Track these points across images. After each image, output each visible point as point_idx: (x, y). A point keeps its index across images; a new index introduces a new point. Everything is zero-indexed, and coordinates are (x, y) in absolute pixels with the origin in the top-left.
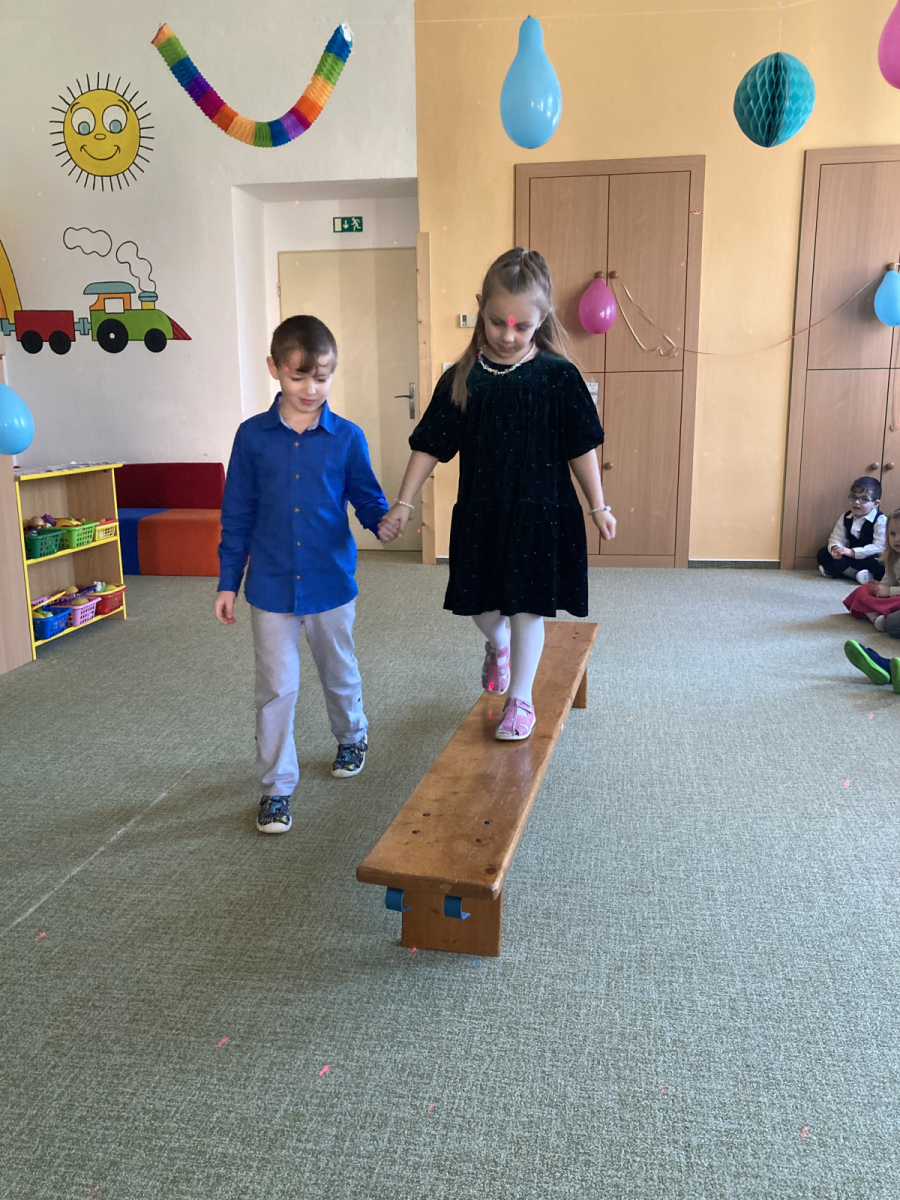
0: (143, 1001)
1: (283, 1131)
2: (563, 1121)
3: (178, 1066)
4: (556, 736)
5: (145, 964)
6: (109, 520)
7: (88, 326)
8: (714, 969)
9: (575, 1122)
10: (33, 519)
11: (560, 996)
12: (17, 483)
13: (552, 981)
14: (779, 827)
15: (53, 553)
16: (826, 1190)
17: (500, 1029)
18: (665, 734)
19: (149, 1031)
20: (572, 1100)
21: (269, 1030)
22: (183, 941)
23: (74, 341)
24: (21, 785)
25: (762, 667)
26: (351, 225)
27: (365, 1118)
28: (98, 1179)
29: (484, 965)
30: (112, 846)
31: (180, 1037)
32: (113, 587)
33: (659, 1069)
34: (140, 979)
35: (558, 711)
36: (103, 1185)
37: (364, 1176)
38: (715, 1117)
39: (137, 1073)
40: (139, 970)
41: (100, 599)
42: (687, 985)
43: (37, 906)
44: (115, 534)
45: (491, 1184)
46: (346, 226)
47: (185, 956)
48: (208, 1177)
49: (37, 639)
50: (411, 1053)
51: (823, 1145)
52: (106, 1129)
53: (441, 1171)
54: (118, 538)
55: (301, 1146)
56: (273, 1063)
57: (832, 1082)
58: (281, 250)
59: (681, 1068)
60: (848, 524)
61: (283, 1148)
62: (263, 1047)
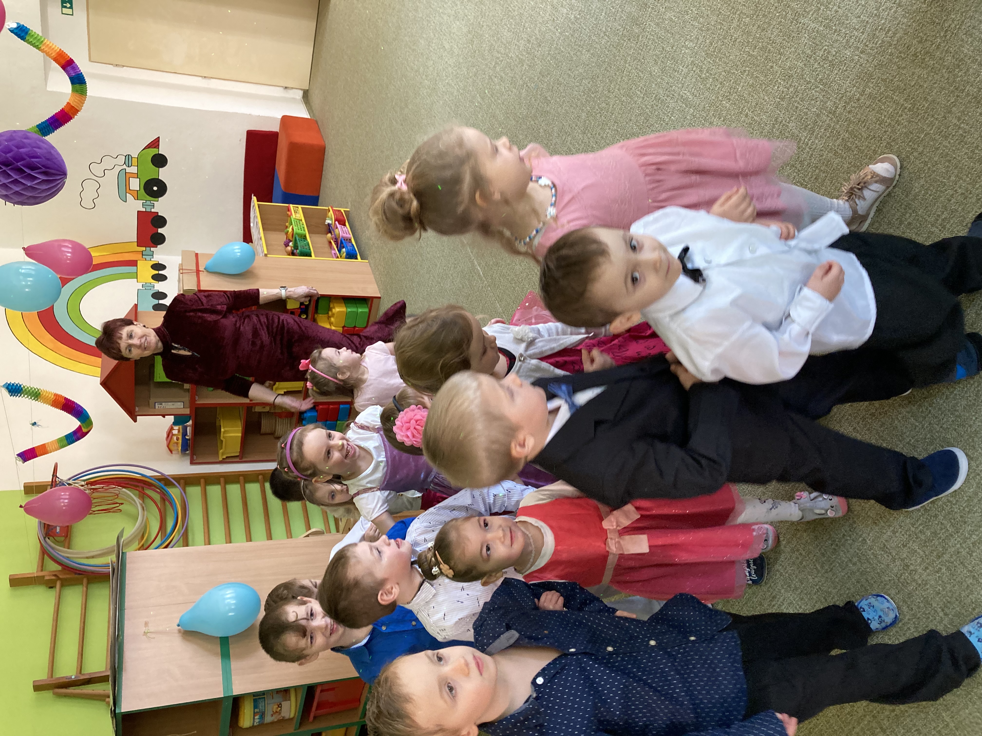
6: (289, 209)
7: (148, 203)
10: (286, 252)
12: (268, 256)
15: (308, 243)
23: (158, 213)
32: (330, 213)
41: (337, 222)
44: (298, 207)
49: (356, 258)
54: (300, 206)
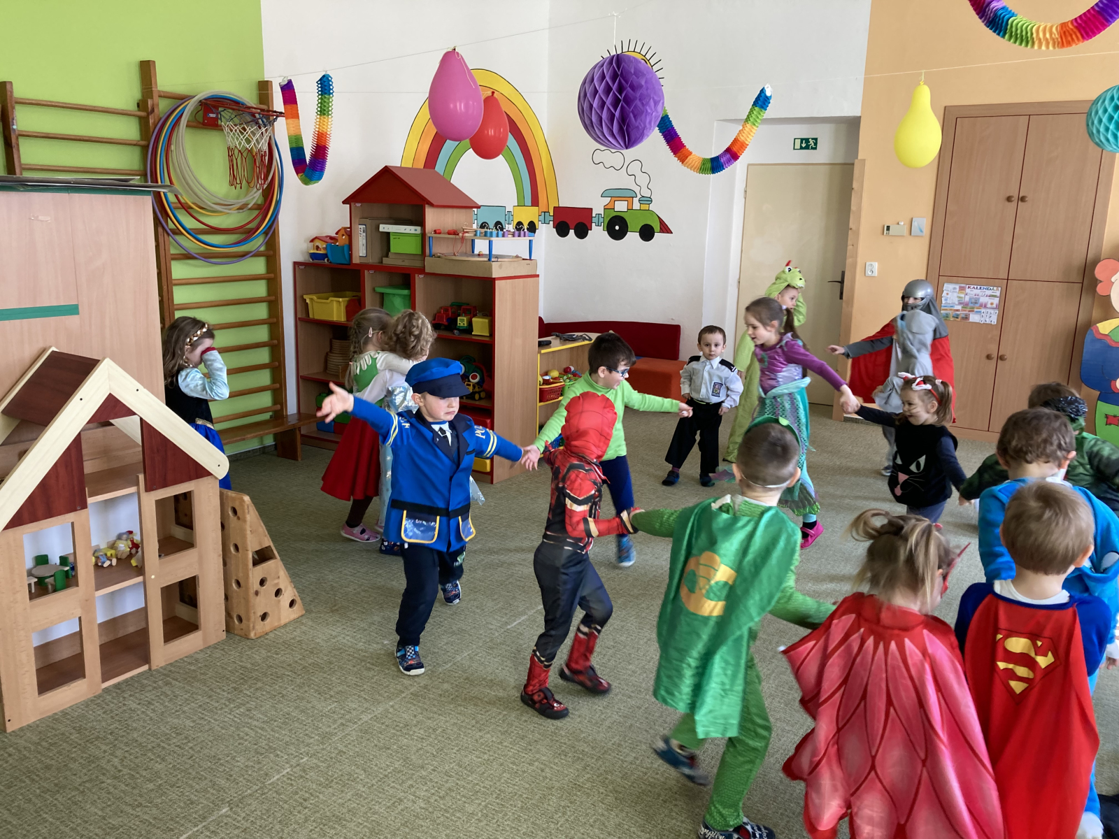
12: (539, 355)
23: (591, 230)
26: (808, 144)
46: (804, 145)
58: (751, 163)
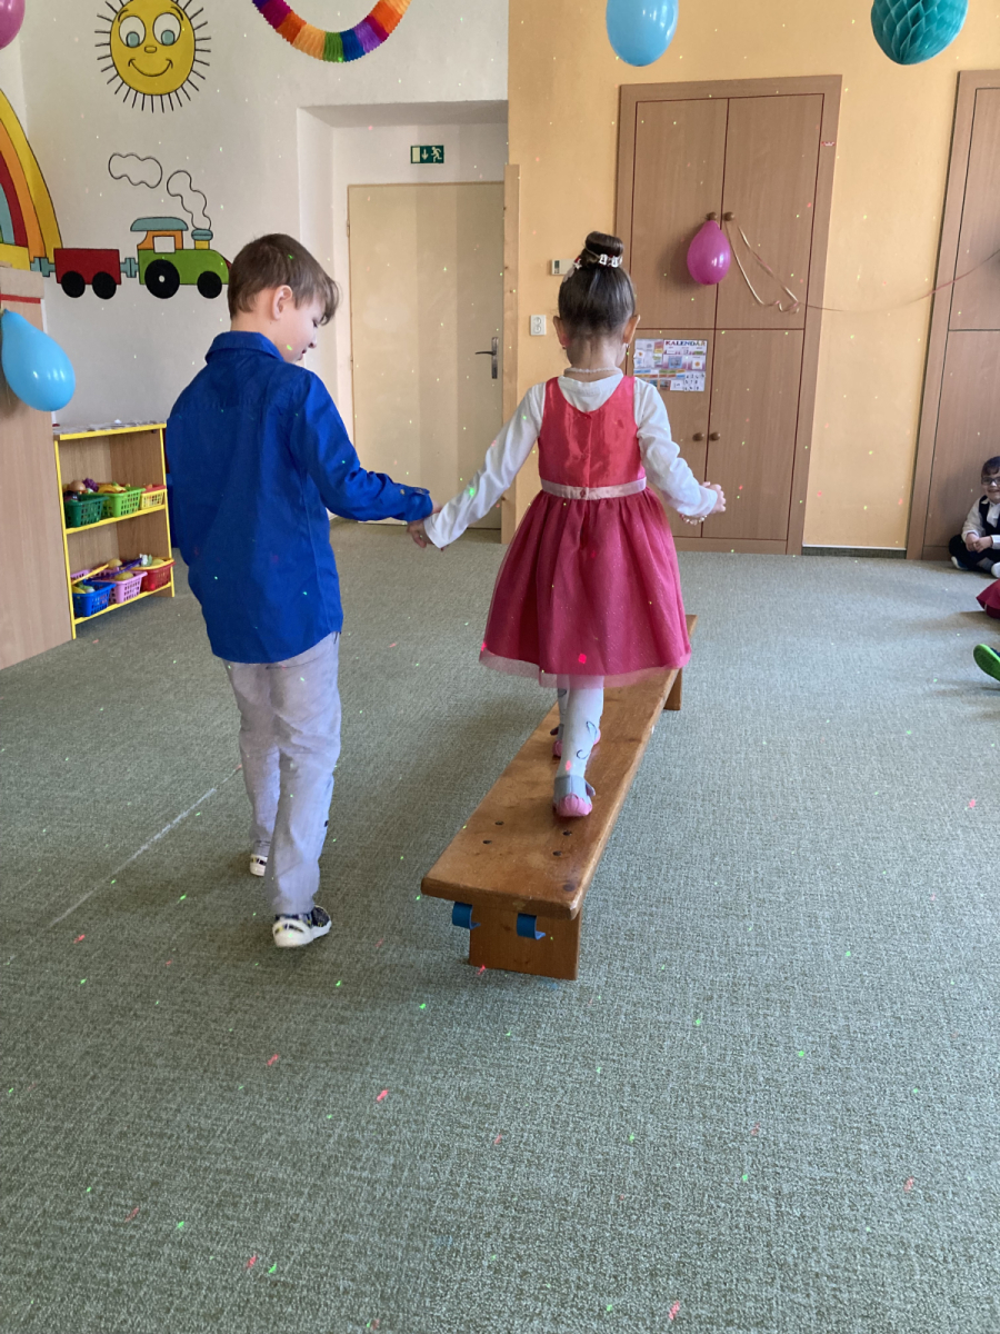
0: (188, 1012)
1: (336, 1156)
2: (642, 1161)
3: (225, 1084)
4: (645, 739)
5: (190, 974)
6: (156, 486)
7: (135, 267)
8: (815, 1003)
9: (654, 1162)
10: (74, 483)
11: (642, 1026)
12: (56, 443)
13: (633, 1008)
14: (894, 849)
15: (95, 521)
16: (931, 1249)
17: (575, 1058)
18: (769, 742)
19: (194, 1046)
20: (652, 1139)
21: (323, 1049)
22: (232, 950)
24: (59, 776)
25: (881, 670)
26: (431, 155)
27: (426, 1147)
28: (138, 1200)
29: (559, 989)
30: (156, 845)
31: (228, 1052)
32: (160, 561)
33: (749, 1110)
34: (185, 989)
35: (649, 712)
36: (143, 1206)
37: (423, 1209)
38: (810, 1163)
39: (181, 1089)
40: (183, 979)
41: (145, 574)
42: (783, 1019)
43: (76, 906)
44: (163, 503)
45: (560, 1223)
46: (425, 156)
47: (234, 966)
48: (256, 1202)
49: (77, 616)
50: (477, 1080)
51: (929, 1199)
52: (148, 1146)
53: (506, 1208)
54: (166, 506)
55: (356, 1174)
56: (327, 1085)
57: (942, 1132)
58: (351, 183)
59: (773, 1109)
60: (984, 510)
61: (337, 1174)
62: (316, 1067)
